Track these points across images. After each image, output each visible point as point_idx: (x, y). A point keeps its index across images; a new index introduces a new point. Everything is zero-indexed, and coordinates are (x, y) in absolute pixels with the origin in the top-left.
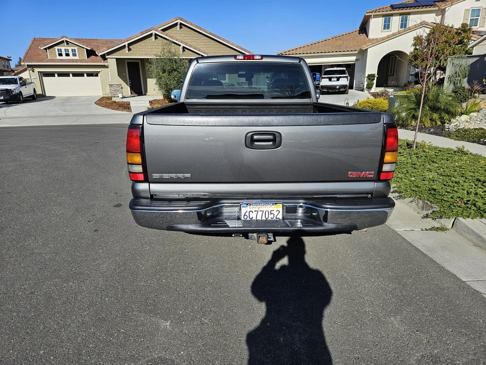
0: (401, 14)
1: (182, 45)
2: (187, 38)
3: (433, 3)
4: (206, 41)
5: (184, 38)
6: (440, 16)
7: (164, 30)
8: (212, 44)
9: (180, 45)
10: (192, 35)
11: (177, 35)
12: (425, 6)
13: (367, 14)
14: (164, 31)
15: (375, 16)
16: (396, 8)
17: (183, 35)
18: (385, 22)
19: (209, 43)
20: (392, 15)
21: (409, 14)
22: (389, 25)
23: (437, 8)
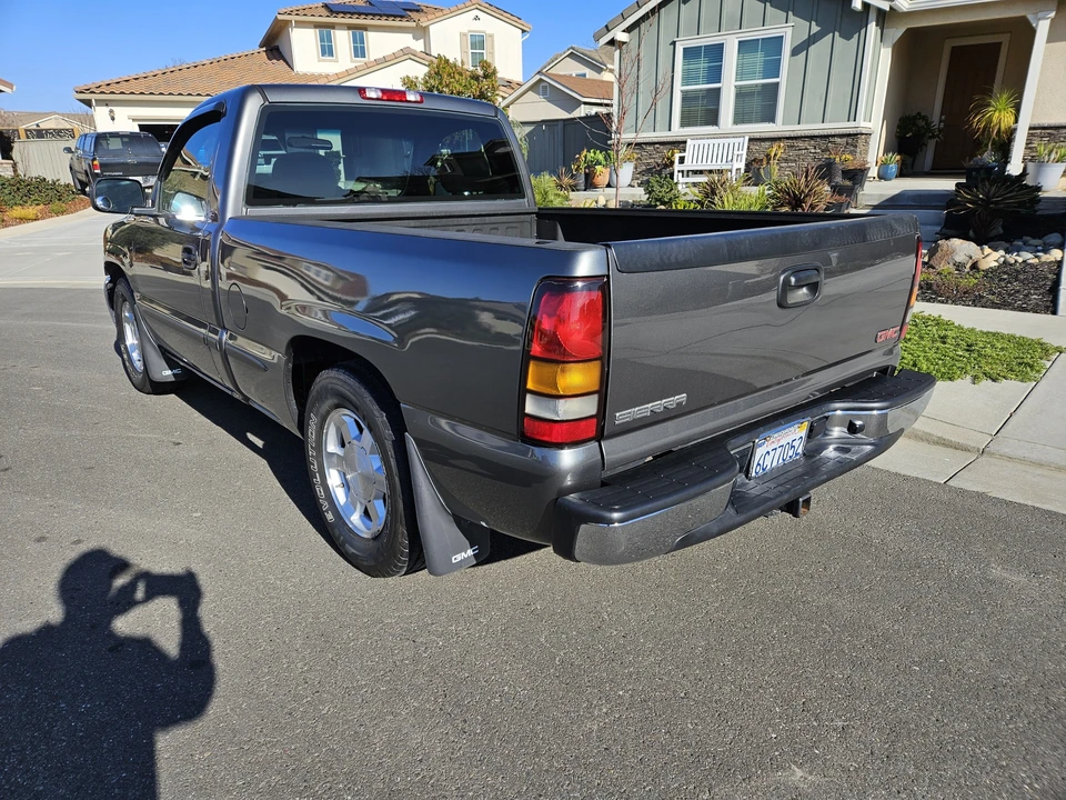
0: (350, 27)
3: (403, 13)
6: (422, 41)
12: (391, 16)
13: (280, 17)
15: (300, 24)
16: (338, 13)
18: (322, 40)
20: (332, 26)
21: (365, 28)
22: (330, 48)
23: (414, 24)
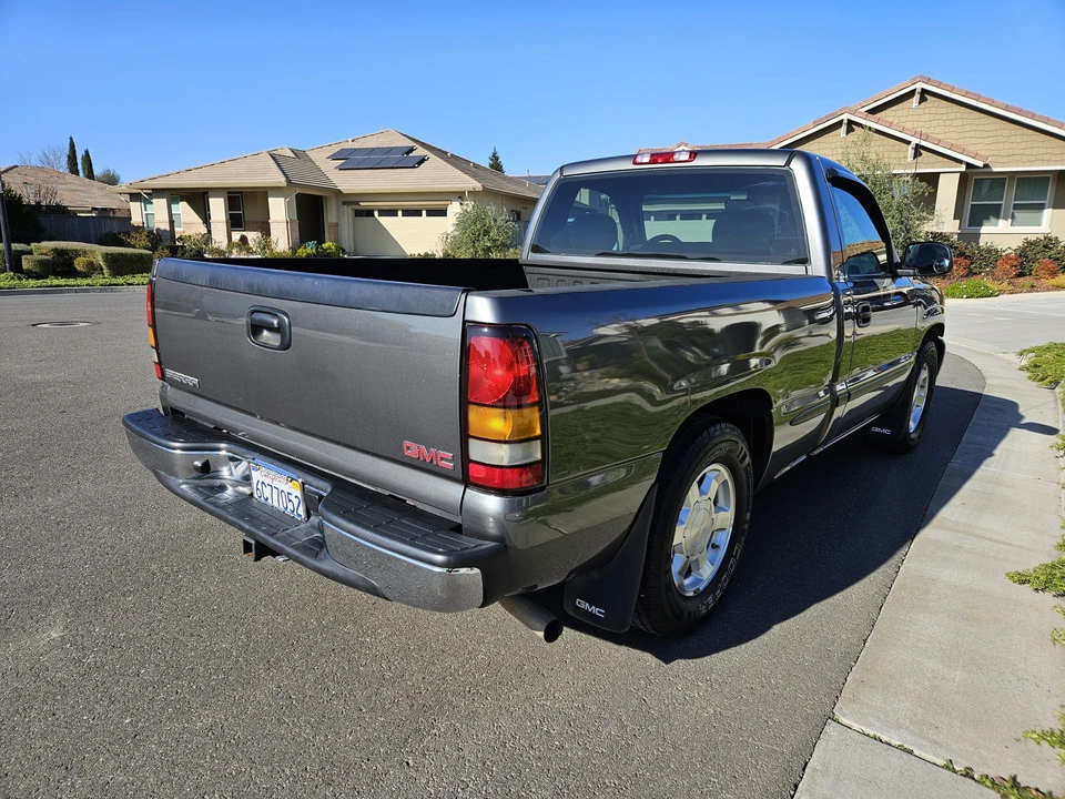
1: (915, 141)
2: (934, 123)
4: (992, 127)
5: (928, 125)
7: (873, 111)
8: (1006, 133)
9: (908, 143)
10: (951, 116)
11: (909, 118)
14: (874, 114)
17: (926, 117)
19: (999, 133)
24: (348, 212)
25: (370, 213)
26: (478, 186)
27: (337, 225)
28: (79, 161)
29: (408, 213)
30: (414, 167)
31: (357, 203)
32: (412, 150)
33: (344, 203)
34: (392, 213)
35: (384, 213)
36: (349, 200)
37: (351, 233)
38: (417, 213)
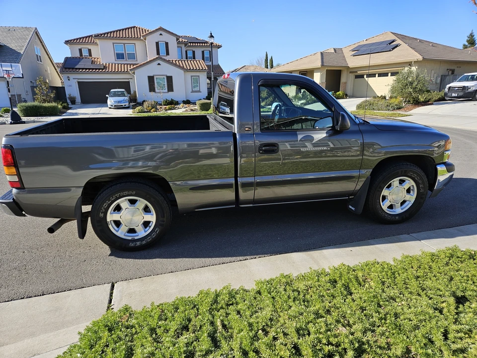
24: (352, 76)
25: (362, 76)
26: (420, 58)
27: (346, 83)
28: (269, 61)
29: (380, 75)
30: (390, 51)
31: (356, 72)
32: (394, 41)
33: (351, 72)
34: (373, 75)
35: (369, 76)
36: (352, 71)
37: (352, 86)
38: (386, 75)
